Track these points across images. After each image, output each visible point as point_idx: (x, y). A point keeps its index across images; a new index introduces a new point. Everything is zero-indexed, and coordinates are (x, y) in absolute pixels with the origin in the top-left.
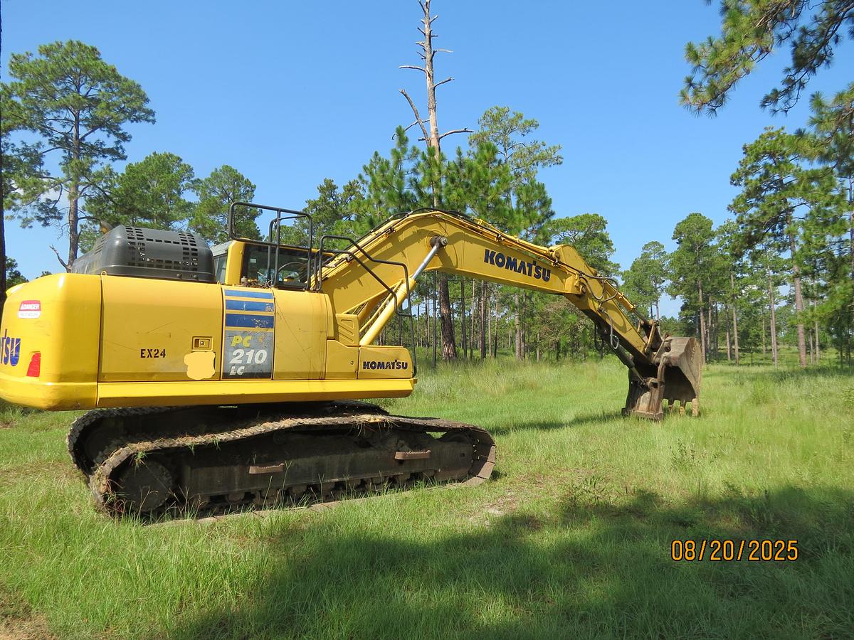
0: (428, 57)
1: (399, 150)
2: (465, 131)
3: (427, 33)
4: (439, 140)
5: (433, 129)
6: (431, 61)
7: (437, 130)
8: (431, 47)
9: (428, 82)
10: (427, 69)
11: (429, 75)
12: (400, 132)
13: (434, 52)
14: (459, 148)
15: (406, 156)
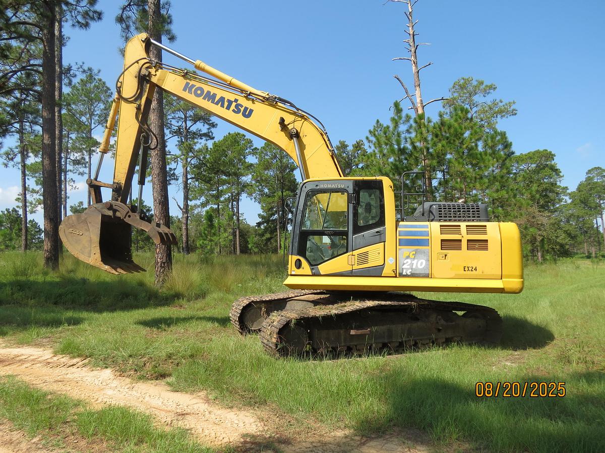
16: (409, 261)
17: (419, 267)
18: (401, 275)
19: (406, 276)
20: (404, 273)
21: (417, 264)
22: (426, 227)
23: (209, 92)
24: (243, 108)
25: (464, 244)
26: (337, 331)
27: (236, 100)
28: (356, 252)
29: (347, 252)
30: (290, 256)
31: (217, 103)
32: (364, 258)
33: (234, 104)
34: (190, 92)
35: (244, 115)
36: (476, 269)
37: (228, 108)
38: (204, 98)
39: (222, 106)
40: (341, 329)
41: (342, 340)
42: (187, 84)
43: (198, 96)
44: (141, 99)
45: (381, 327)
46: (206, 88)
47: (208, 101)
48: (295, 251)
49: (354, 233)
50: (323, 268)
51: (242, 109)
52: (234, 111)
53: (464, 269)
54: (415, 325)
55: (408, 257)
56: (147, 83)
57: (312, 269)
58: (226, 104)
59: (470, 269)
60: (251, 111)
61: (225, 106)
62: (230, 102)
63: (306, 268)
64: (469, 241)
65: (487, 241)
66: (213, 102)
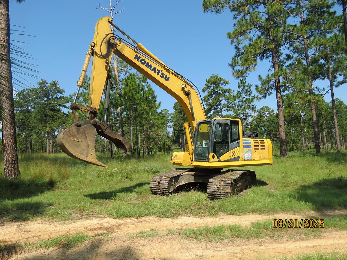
19: (246, 160)
21: (248, 155)
22: (249, 140)
23: (148, 63)
24: (165, 75)
27: (162, 71)
28: (232, 151)
29: (229, 151)
30: (210, 153)
31: (152, 70)
32: (234, 153)
33: (161, 72)
34: (138, 60)
35: (165, 79)
37: (158, 74)
38: (146, 66)
39: (155, 72)
42: (137, 55)
43: (143, 64)
47: (148, 68)
48: (213, 151)
49: (231, 143)
50: (222, 158)
51: (165, 76)
52: (160, 76)
53: (260, 157)
55: (246, 153)
57: (218, 159)
58: (157, 72)
59: (262, 157)
60: (169, 78)
62: (159, 71)
63: (216, 159)
64: (261, 146)
65: (265, 146)
66: (150, 69)
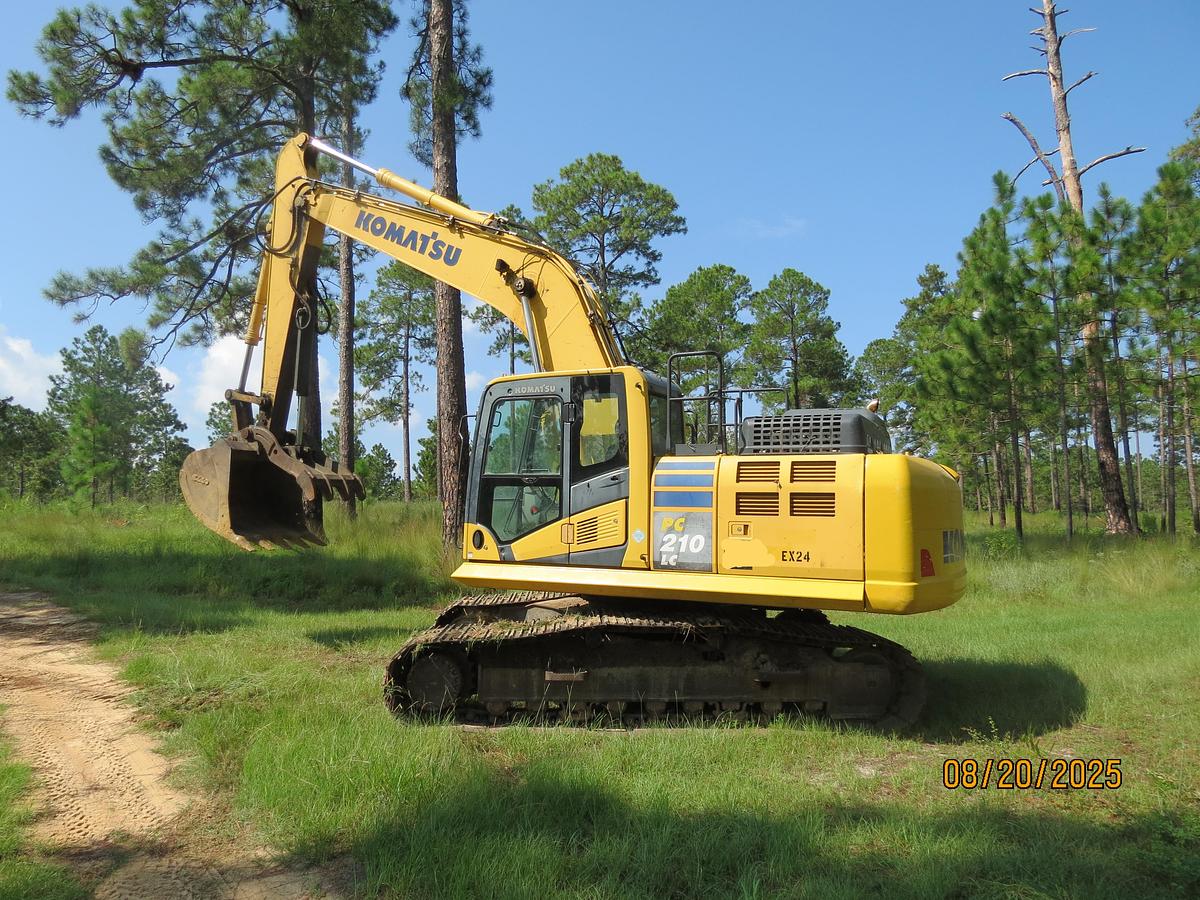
0: (1051, 48)
1: (999, 209)
2: (1128, 152)
3: (1047, 11)
4: (1078, 177)
5: (1066, 162)
6: (1057, 53)
7: (1073, 162)
8: (1055, 33)
9: (1054, 89)
10: (1051, 69)
11: (1055, 78)
12: (999, 180)
13: (1061, 39)
14: (1103, 185)
15: (1011, 216)
16: (673, 537)
17: (693, 550)
18: (659, 567)
19: (668, 568)
20: (663, 563)
21: (689, 541)
22: (710, 466)
23: (393, 225)
24: (446, 248)
25: (784, 503)
26: (523, 672)
27: (435, 235)
28: (575, 519)
29: (560, 518)
30: (466, 524)
31: (405, 244)
32: (589, 530)
33: (431, 242)
34: (365, 228)
35: (447, 261)
36: (807, 558)
37: (422, 251)
38: (386, 237)
39: (413, 248)
40: (533, 668)
41: (535, 690)
42: (362, 213)
43: (377, 233)
44: (298, 250)
45: (622, 669)
46: (389, 218)
47: (392, 240)
48: (474, 516)
49: (573, 480)
50: (519, 549)
51: (444, 250)
52: (431, 255)
53: (784, 556)
54: (705, 670)
55: (671, 530)
56: (307, 220)
57: (501, 550)
58: (419, 243)
59: (795, 556)
60: (459, 251)
61: (418, 247)
62: (425, 239)
63: (491, 548)
64: (793, 496)
65: (832, 496)
66: (399, 243)
